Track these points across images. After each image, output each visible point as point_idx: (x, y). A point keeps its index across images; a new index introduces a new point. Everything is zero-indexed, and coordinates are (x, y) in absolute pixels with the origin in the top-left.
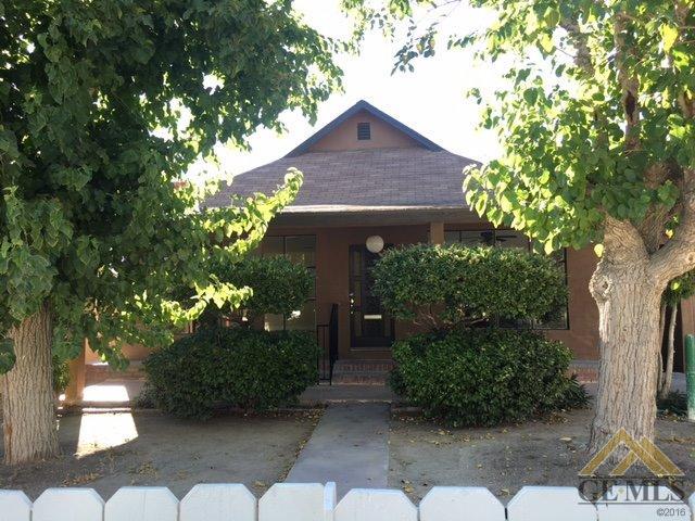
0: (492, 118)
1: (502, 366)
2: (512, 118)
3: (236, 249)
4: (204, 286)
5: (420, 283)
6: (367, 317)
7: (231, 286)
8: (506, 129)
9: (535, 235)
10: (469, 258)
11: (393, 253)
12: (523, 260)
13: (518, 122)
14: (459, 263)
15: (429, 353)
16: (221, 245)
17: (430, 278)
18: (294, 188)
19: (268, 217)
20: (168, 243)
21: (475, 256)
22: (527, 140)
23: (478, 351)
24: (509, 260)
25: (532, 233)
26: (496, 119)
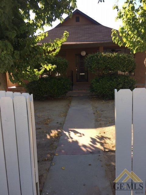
0: (121, 15)
1: (119, 84)
2: (127, 15)
3: (52, 54)
4: (44, 65)
5: (98, 63)
6: (81, 74)
7: (51, 65)
8: (125, 18)
9: (132, 48)
10: (111, 56)
11: (90, 55)
12: (126, 56)
13: (129, 16)
14: (109, 57)
15: (100, 81)
16: (49, 53)
17: (101, 62)
18: (66, 37)
19: (60, 45)
20: (34, 53)
21: (113, 55)
22: (131, 21)
23: (113, 81)
24: (122, 56)
25: (131, 48)
26: (122, 15)
